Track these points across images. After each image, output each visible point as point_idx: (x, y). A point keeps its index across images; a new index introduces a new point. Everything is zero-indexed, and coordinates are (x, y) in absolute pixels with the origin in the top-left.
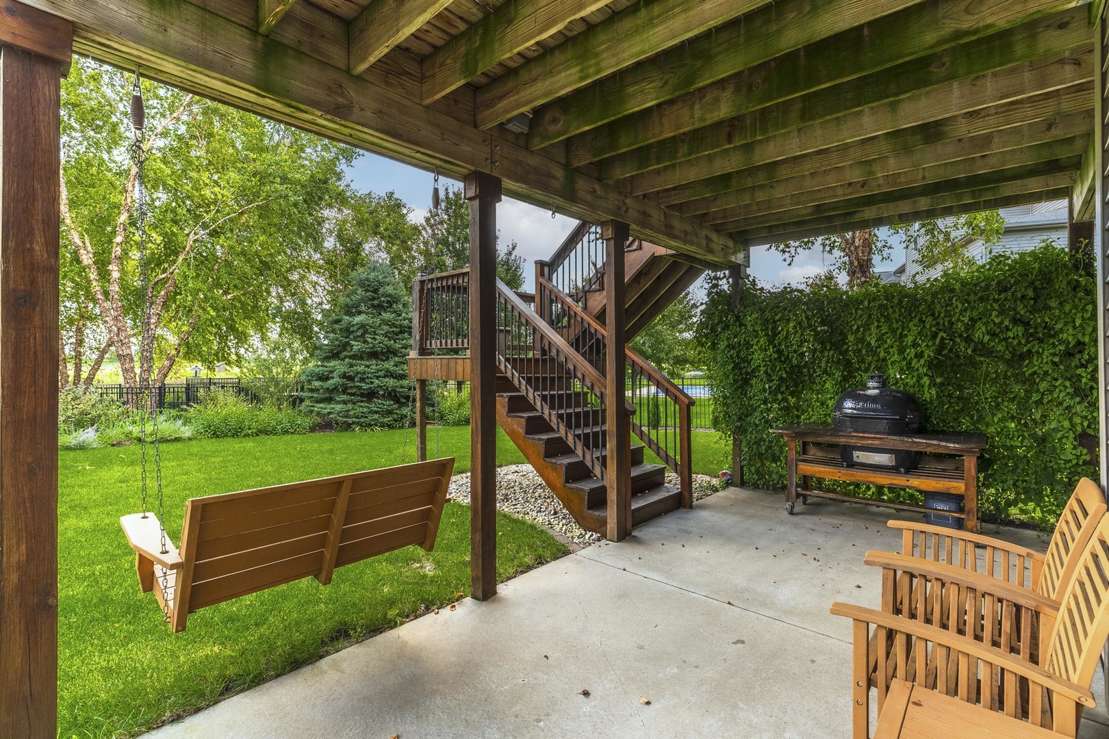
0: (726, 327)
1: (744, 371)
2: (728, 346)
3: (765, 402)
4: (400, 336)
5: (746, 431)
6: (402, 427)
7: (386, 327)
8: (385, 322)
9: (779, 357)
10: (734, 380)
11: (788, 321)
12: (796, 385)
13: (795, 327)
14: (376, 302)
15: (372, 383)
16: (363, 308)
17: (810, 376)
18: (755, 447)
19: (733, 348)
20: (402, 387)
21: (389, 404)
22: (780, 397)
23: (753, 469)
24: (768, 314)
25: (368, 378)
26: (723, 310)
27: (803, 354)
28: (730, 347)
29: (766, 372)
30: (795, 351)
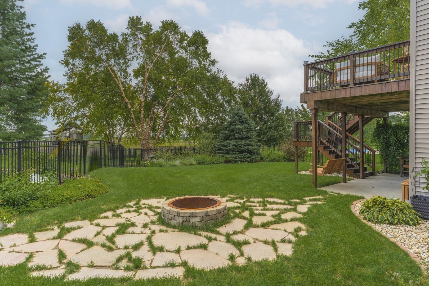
0: (383, 133)
1: (388, 144)
2: (383, 138)
3: (394, 152)
4: (250, 132)
5: (388, 159)
6: (252, 162)
7: (246, 129)
8: (245, 128)
9: (398, 141)
10: (385, 146)
11: (400, 132)
12: (402, 148)
13: (402, 134)
14: (241, 121)
15: (243, 148)
16: (238, 123)
17: (406, 145)
18: (391, 163)
19: (385, 139)
20: (252, 149)
21: (249, 155)
22: (398, 150)
23: (390, 168)
24: (395, 131)
25: (242, 146)
26: (381, 129)
27: (404, 140)
28: (384, 138)
29: (394, 145)
30: (402, 140)
